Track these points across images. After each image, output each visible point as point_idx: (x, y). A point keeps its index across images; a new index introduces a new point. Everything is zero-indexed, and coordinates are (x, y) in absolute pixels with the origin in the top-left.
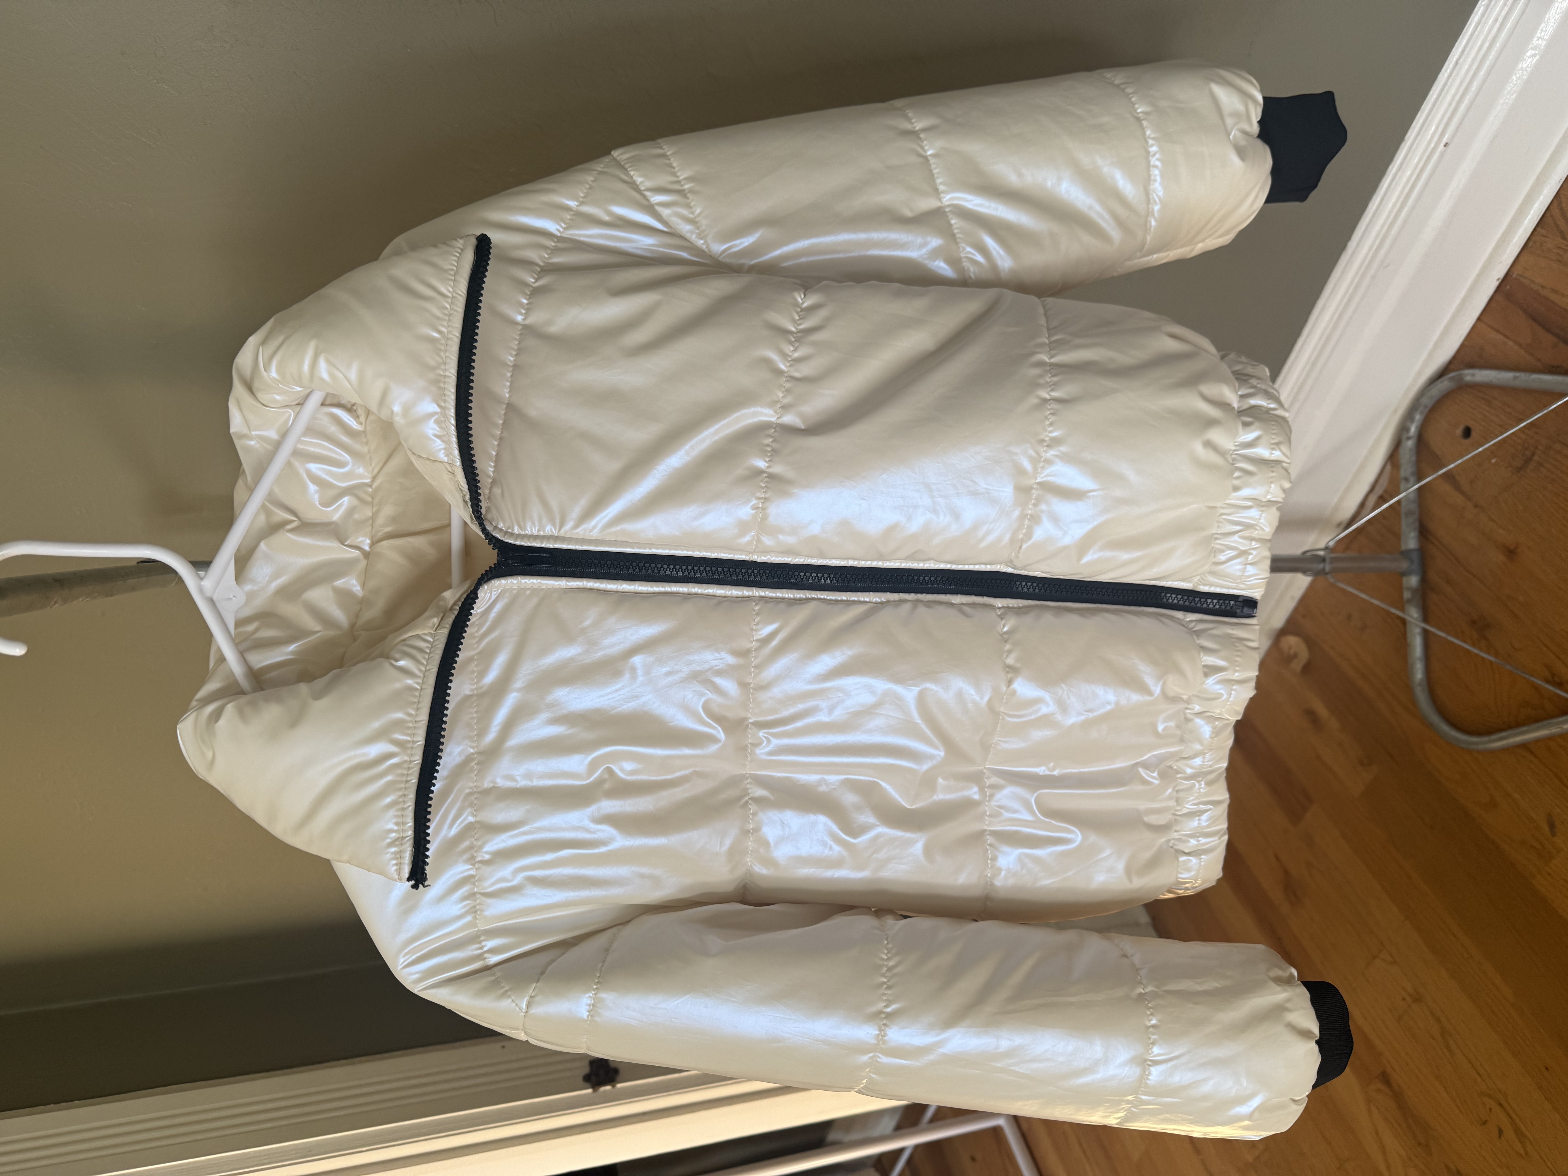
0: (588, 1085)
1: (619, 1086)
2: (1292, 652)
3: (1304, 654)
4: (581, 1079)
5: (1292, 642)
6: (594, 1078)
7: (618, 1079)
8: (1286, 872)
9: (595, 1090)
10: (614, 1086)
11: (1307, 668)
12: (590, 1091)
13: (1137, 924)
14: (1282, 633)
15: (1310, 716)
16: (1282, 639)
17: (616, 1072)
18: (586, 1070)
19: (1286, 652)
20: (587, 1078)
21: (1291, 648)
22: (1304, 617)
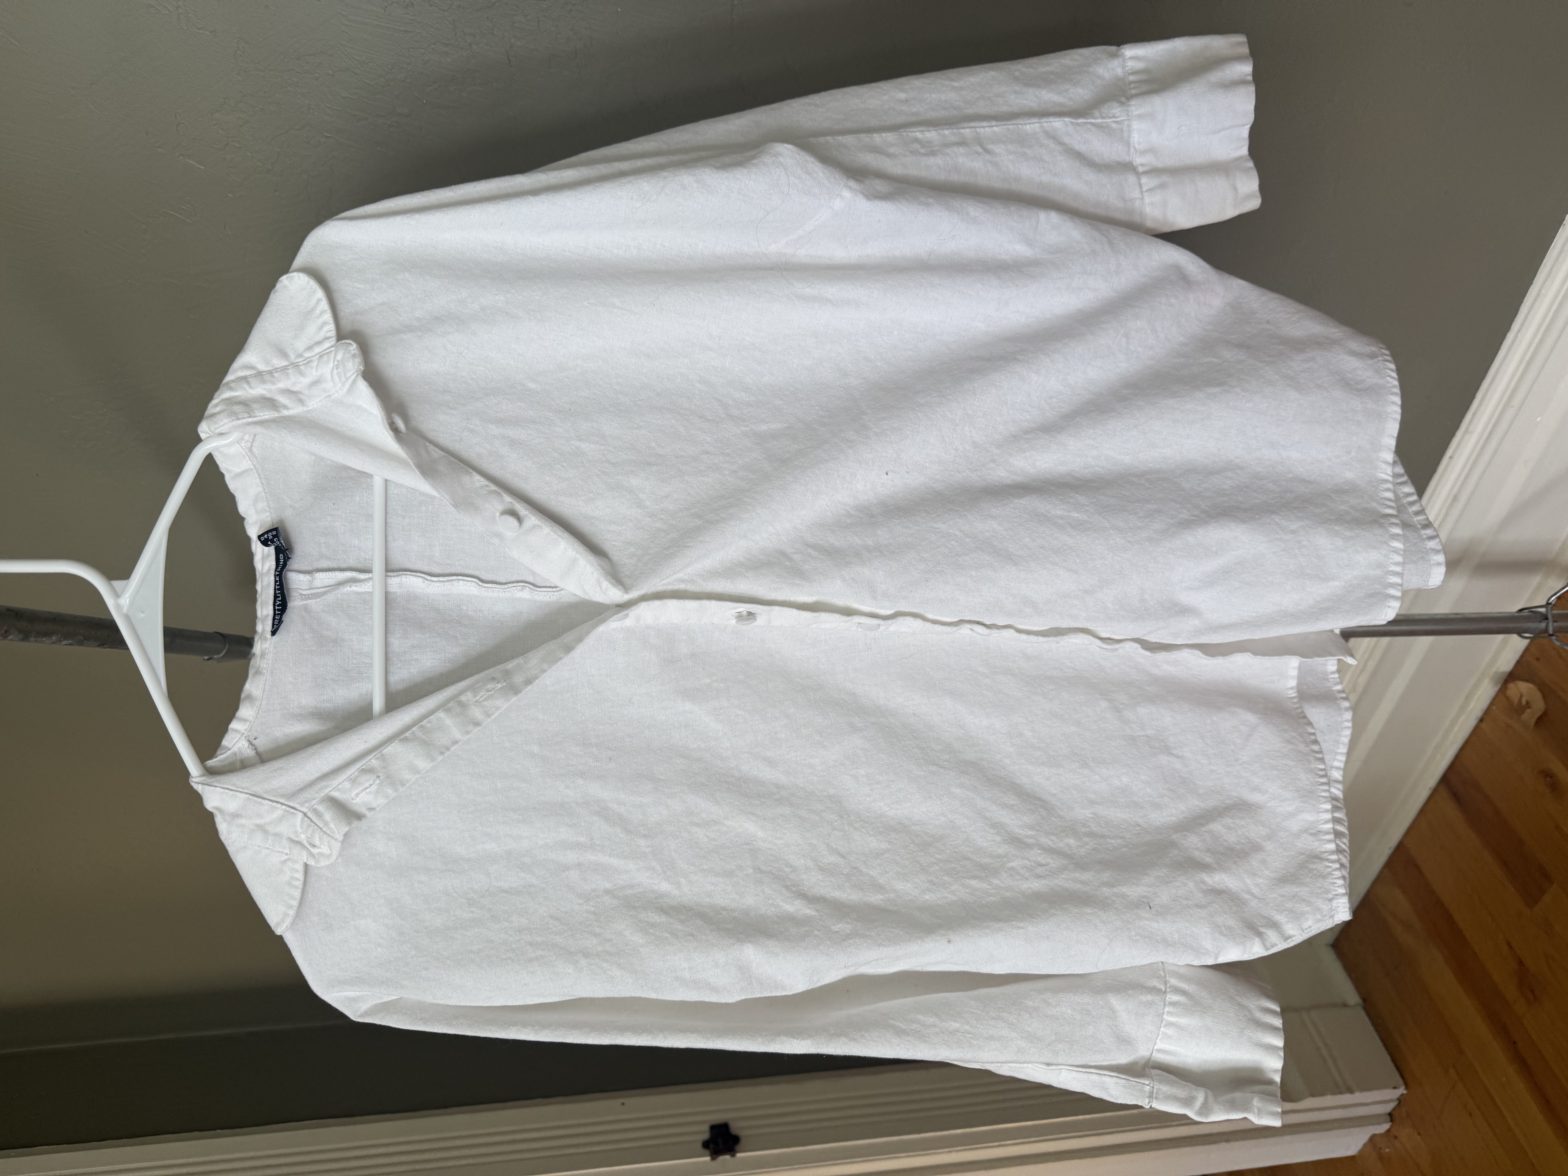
0: (707, 1152)
1: (739, 1155)
2: (1524, 702)
3: (1539, 705)
4: (699, 1145)
5: (1523, 689)
6: (711, 1146)
7: (737, 1147)
8: (1521, 963)
9: (713, 1159)
10: (733, 1156)
11: (1542, 721)
12: (708, 1159)
13: (1345, 1005)
14: (1511, 677)
15: (1548, 779)
16: (1511, 685)
17: (736, 1140)
18: (706, 1136)
19: (1516, 701)
20: (706, 1145)
21: (1522, 696)
22: (1538, 659)
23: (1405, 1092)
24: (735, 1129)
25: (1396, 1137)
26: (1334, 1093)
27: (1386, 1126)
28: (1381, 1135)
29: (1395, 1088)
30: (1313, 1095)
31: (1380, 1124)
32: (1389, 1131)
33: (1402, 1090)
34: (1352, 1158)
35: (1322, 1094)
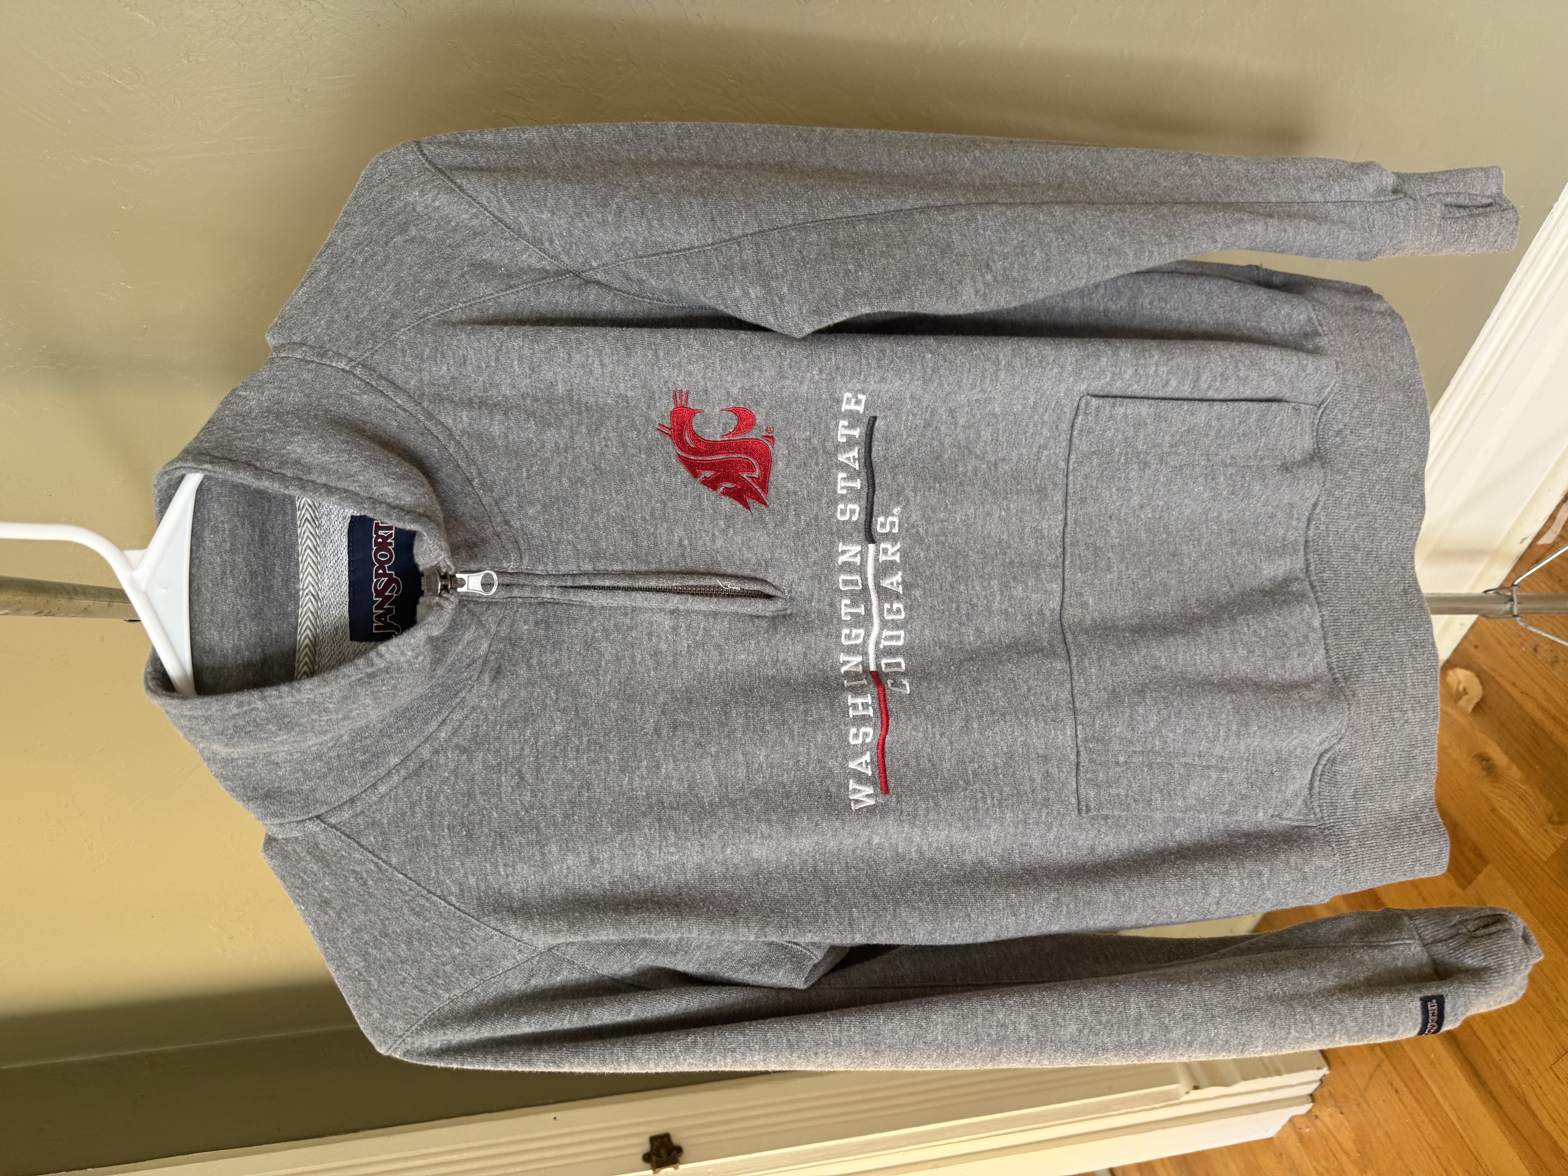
0: (648, 1165)
1: (681, 1167)
2: (1461, 688)
3: (1476, 691)
4: (640, 1158)
5: (1461, 676)
6: (654, 1158)
7: (681, 1159)
9: (656, 1172)
10: (676, 1168)
11: (1480, 707)
12: (651, 1172)
14: (1449, 665)
15: (1484, 763)
16: (1451, 672)
17: (679, 1150)
18: (646, 1148)
19: (1455, 688)
20: (647, 1158)
21: (1459, 683)
22: (1476, 647)
23: (1327, 1072)
24: (676, 1140)
25: (1317, 1117)
26: (1263, 1076)
27: (1309, 1106)
28: (1302, 1116)
29: (1319, 1069)
30: (1245, 1079)
31: (1302, 1104)
32: (1310, 1111)
33: (1325, 1071)
34: (1270, 1140)
35: (1254, 1078)
